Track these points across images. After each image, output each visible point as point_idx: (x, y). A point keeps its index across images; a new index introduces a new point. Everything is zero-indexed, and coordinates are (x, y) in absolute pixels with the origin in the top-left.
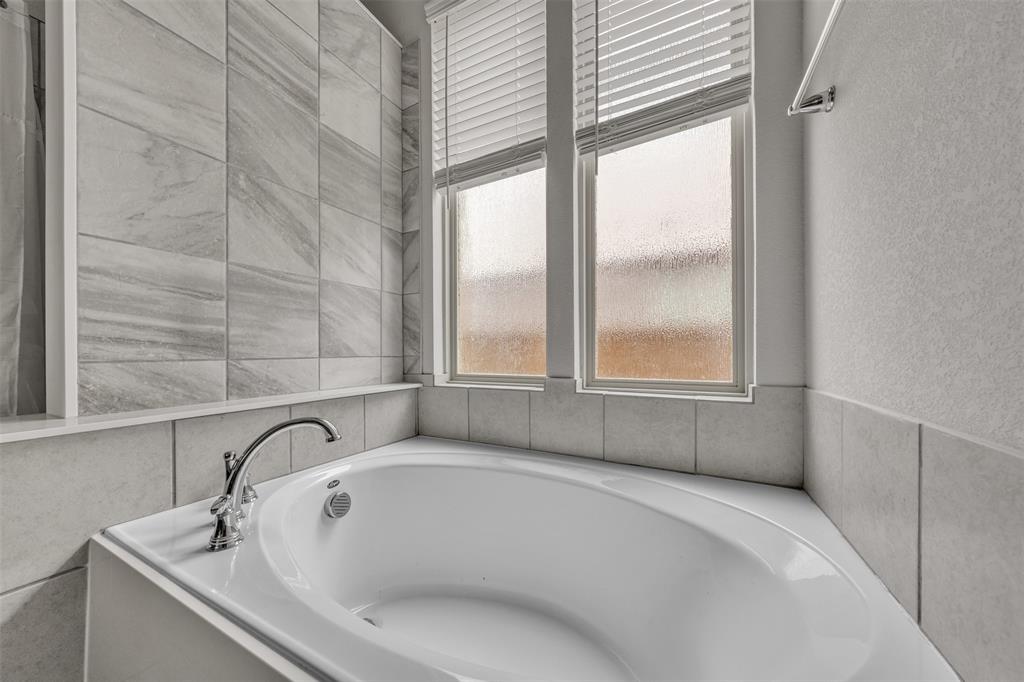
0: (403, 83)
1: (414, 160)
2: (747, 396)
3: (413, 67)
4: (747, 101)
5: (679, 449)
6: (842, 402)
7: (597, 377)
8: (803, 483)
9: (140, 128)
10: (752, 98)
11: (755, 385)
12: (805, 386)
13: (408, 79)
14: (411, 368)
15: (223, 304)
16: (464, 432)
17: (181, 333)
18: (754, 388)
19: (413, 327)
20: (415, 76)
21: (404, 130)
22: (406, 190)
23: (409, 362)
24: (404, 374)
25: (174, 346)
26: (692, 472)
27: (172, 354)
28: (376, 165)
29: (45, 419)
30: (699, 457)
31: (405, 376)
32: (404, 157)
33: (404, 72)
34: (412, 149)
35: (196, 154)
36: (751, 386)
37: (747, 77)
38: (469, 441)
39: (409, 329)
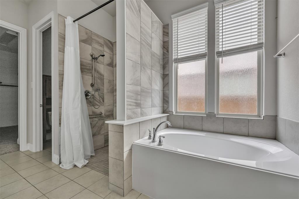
0: (164, 35)
1: (167, 55)
2: (261, 118)
3: (167, 31)
4: (263, 49)
5: (244, 130)
6: (286, 119)
7: (219, 113)
8: (276, 138)
9: (132, 61)
10: (264, 48)
11: (264, 115)
12: (276, 116)
13: (165, 34)
14: (166, 110)
15: (140, 96)
16: (182, 126)
17: (136, 103)
18: (263, 116)
19: (167, 99)
20: (168, 33)
21: (164, 47)
22: (164, 63)
23: (165, 108)
24: (163, 111)
25: (135, 106)
26: (248, 136)
27: (135, 107)
28: (159, 57)
29: (116, 121)
30: (249, 132)
31: (164, 112)
32: (164, 54)
33: (164, 32)
34: (167, 52)
35: (137, 64)
36: (262, 116)
37: (262, 43)
38: (184, 129)
39: (165, 99)
